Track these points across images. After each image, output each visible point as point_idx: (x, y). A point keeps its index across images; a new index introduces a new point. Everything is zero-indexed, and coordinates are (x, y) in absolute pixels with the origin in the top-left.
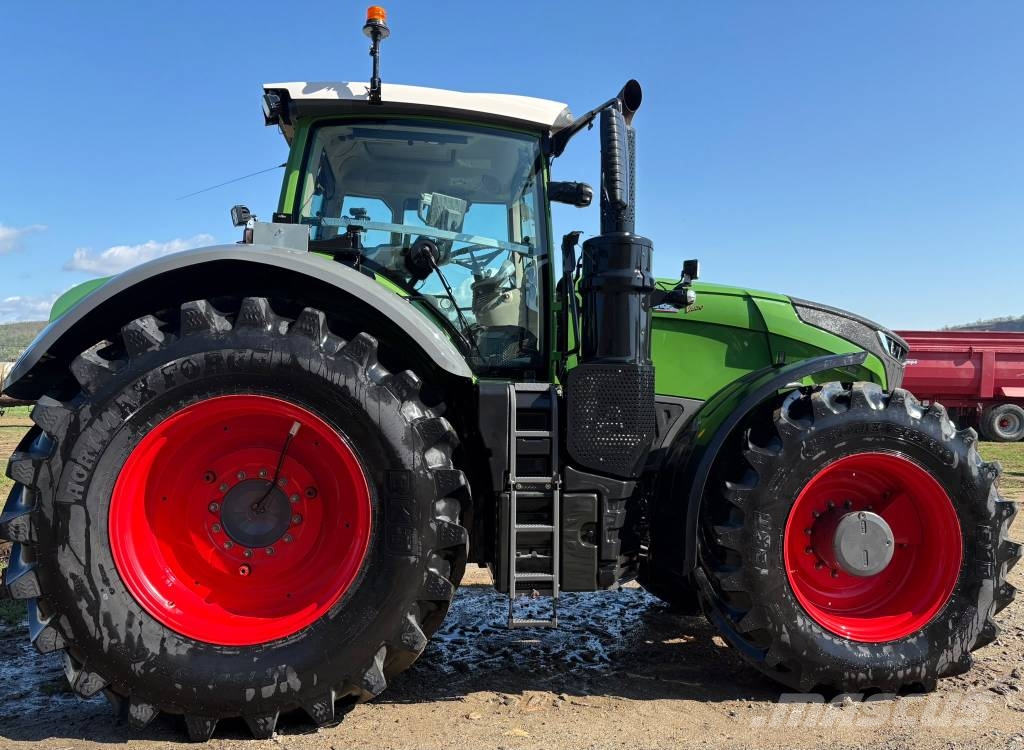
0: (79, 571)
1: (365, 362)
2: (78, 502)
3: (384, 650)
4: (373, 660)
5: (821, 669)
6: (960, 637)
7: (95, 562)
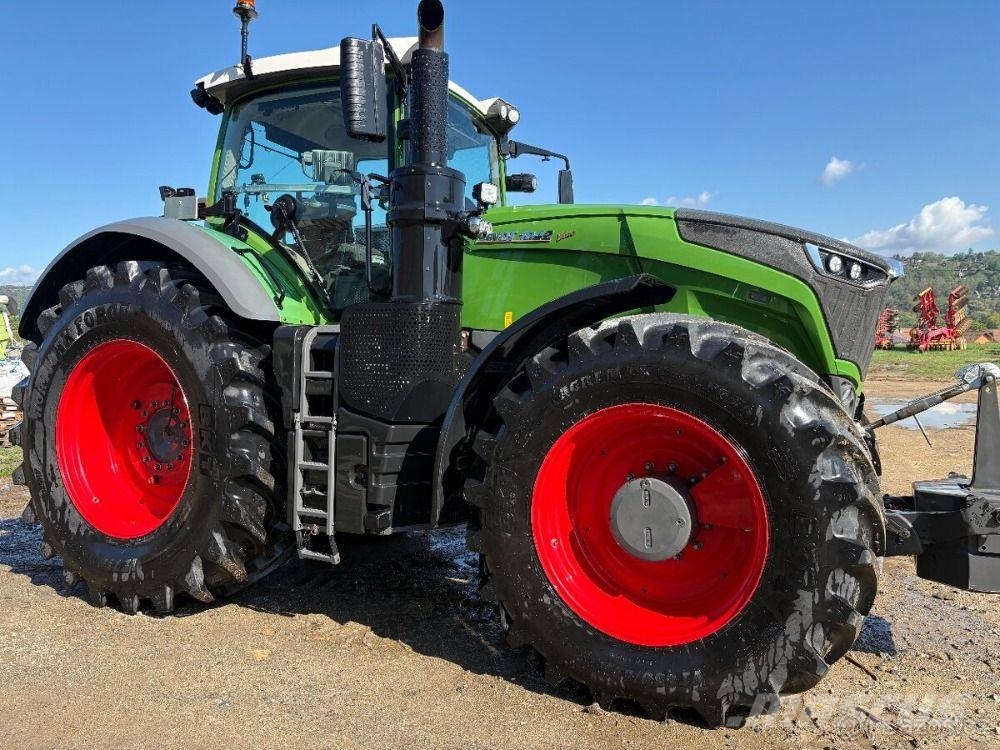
0: (39, 468)
1: (187, 310)
2: (39, 419)
3: (198, 559)
4: (190, 567)
5: (566, 662)
6: (756, 662)
7: (48, 463)
